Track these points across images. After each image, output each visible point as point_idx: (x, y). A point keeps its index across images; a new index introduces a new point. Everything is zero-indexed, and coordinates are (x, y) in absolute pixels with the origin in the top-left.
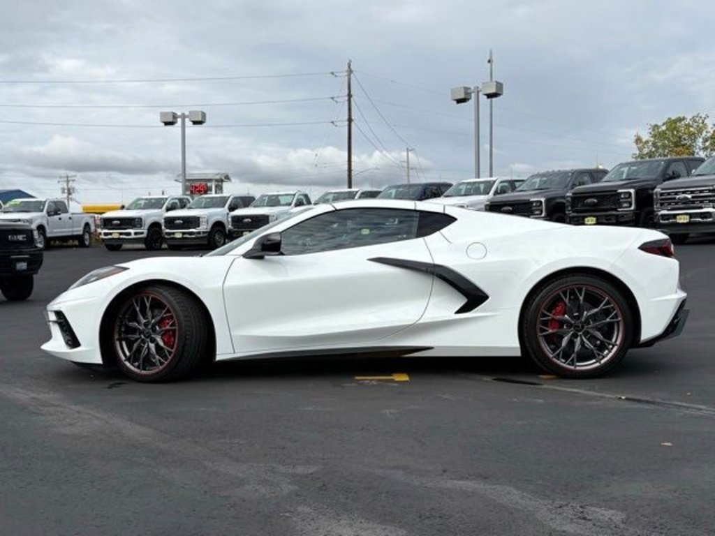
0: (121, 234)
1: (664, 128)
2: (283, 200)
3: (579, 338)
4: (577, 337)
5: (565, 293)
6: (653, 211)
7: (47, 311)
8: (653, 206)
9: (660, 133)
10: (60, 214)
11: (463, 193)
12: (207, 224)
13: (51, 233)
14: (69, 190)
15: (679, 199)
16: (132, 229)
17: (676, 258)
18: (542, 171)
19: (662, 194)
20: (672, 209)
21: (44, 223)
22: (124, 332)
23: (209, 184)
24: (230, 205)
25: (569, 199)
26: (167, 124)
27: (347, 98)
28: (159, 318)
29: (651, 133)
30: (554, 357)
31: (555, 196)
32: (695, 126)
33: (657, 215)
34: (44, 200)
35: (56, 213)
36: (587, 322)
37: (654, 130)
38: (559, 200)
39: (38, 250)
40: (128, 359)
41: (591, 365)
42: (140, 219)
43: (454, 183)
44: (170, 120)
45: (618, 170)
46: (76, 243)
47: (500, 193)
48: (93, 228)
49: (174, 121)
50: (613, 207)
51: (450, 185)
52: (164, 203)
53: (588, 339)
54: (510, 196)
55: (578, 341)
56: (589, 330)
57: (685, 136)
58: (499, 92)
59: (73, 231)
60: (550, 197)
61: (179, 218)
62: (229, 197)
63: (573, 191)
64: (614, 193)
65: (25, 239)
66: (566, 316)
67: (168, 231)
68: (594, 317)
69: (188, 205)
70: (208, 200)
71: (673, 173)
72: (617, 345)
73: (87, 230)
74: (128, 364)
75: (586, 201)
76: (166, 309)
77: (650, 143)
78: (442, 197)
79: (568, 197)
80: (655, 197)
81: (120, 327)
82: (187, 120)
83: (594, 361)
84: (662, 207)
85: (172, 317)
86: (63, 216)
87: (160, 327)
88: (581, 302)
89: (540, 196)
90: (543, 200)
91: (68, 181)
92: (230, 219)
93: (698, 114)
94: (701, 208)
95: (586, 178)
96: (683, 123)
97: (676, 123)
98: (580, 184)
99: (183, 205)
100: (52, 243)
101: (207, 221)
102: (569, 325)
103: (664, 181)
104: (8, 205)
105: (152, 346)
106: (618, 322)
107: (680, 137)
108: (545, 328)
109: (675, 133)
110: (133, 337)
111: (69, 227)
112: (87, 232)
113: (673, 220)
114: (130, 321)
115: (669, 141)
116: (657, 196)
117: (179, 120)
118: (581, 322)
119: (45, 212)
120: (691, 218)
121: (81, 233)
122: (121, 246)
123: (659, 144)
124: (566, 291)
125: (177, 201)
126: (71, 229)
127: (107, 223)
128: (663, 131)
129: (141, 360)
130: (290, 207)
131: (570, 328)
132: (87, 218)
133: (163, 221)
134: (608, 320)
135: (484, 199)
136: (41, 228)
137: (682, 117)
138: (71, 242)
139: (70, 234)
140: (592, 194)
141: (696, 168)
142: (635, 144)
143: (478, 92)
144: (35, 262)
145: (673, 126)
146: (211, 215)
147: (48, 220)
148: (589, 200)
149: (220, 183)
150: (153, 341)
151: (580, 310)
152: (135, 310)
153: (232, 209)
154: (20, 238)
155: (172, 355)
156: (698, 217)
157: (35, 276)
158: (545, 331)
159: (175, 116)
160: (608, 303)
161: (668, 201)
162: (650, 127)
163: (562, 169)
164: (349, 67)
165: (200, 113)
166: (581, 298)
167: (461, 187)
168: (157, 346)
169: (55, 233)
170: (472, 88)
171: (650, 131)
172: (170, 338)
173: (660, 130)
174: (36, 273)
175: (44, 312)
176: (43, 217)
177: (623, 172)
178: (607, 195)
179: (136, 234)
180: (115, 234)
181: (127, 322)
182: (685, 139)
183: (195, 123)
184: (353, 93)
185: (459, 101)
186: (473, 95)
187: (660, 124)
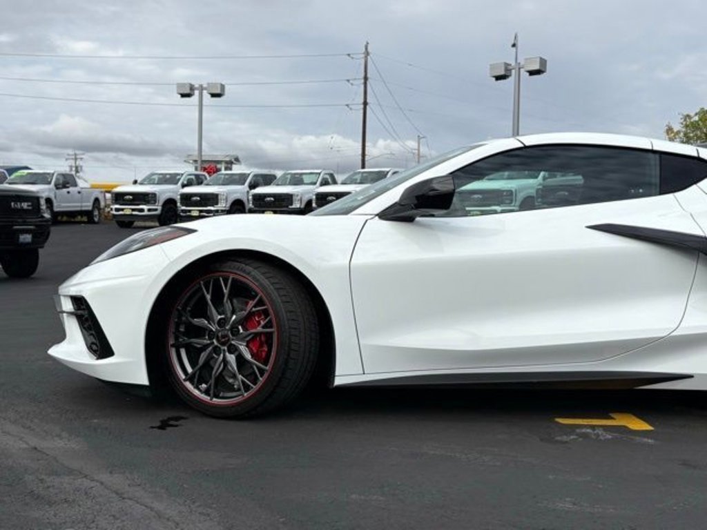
0: (133, 210)
1: (696, 118)
2: (306, 179)
7: (59, 295)
9: (692, 123)
10: (68, 187)
12: (227, 201)
13: (58, 207)
14: (77, 167)
16: (145, 204)
21: (52, 196)
22: (184, 334)
23: (219, 166)
24: (250, 183)
26: (183, 95)
27: (363, 81)
28: (245, 313)
29: (682, 124)
34: (52, 172)
35: (64, 187)
37: (685, 120)
39: (45, 221)
40: (190, 378)
42: (154, 195)
44: (187, 91)
46: (85, 219)
48: (102, 204)
49: (191, 93)
52: (179, 179)
58: (543, 70)
59: (81, 207)
61: (196, 195)
62: (249, 174)
65: (30, 208)
67: (184, 208)
69: (205, 182)
70: (227, 177)
73: (96, 205)
74: (188, 385)
76: (258, 298)
77: (682, 134)
81: (178, 325)
82: (205, 92)
85: (266, 312)
86: (71, 189)
87: (245, 329)
91: (76, 159)
92: (250, 197)
99: (200, 181)
100: (59, 218)
101: (226, 198)
104: (13, 177)
105: (232, 358)
110: (198, 342)
111: (79, 202)
112: (97, 207)
114: (193, 318)
115: (702, 132)
117: (197, 92)
119: (52, 185)
121: (90, 208)
122: (132, 223)
123: (691, 135)
125: (193, 177)
126: (79, 204)
127: (119, 198)
128: (695, 121)
129: (212, 381)
130: (315, 187)
132: (97, 193)
133: (178, 198)
136: (49, 201)
138: (79, 218)
139: (79, 209)
143: (519, 69)
144: (41, 234)
145: (706, 116)
146: (229, 193)
147: (55, 193)
149: (229, 165)
150: (233, 349)
152: (204, 297)
153: (252, 186)
154: (25, 205)
155: (266, 375)
157: (41, 251)
159: (192, 88)
162: (681, 117)
164: (366, 49)
165: (219, 85)
168: (240, 359)
169: (64, 207)
170: (514, 64)
171: (682, 121)
172: (261, 345)
173: (692, 120)
174: (42, 247)
175: (54, 297)
176: (50, 190)
179: (149, 210)
180: (128, 210)
181: (190, 319)
183: (213, 95)
184: (369, 75)
185: (498, 78)
186: (513, 71)
187: (692, 114)
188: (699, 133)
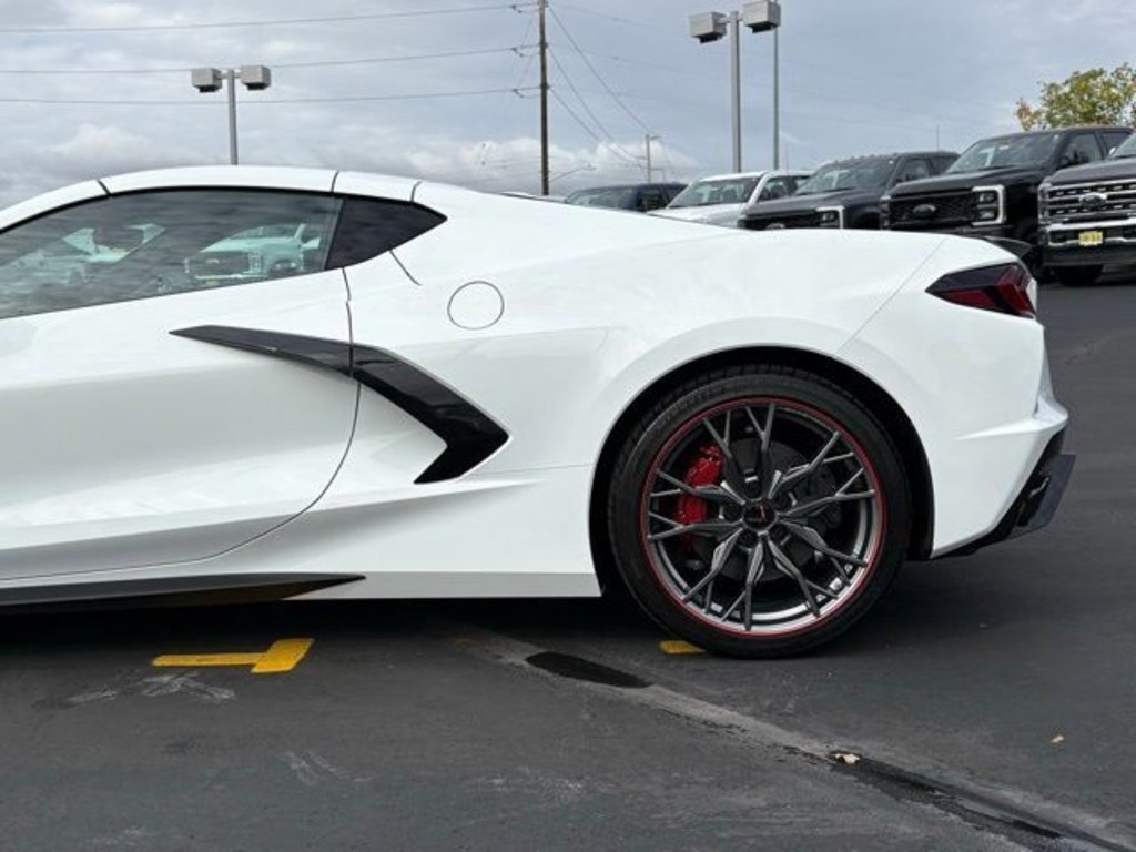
1: (1067, 89)
3: (759, 546)
4: (753, 544)
5: (718, 423)
6: (1037, 226)
8: (1036, 216)
9: (1059, 97)
11: (705, 199)
15: (1084, 200)
17: (1040, 320)
18: (842, 158)
19: (1053, 194)
20: (1072, 221)
25: (886, 207)
26: (204, 89)
27: (538, 49)
29: (1044, 99)
30: (692, 599)
31: (860, 202)
32: (1119, 86)
33: (1043, 233)
36: (782, 500)
37: (1050, 93)
38: (869, 210)
41: (790, 619)
43: (691, 184)
44: (209, 82)
45: (975, 154)
47: (769, 198)
49: (217, 84)
50: (965, 219)
51: (682, 187)
53: (785, 550)
54: (785, 203)
55: (757, 553)
56: (788, 524)
57: (1104, 103)
58: (775, 22)
60: (853, 203)
63: (893, 190)
64: (967, 193)
66: (724, 484)
68: (804, 487)
71: (1076, 156)
72: (865, 565)
75: (916, 210)
77: (1044, 116)
78: (667, 208)
79: (884, 202)
80: (1040, 198)
82: (237, 81)
83: (802, 608)
84: (1054, 217)
88: (764, 446)
89: (834, 201)
90: (840, 209)
93: (1126, 64)
94: (1125, 217)
95: (920, 170)
96: (1099, 80)
97: (1087, 80)
98: (908, 179)
102: (734, 512)
103: (1058, 169)
106: (868, 500)
107: (1094, 105)
108: (665, 520)
109: (1086, 97)
113: (1074, 241)
115: (1075, 111)
116: (1043, 196)
117: (225, 82)
118: (763, 502)
120: (1105, 236)
123: (1058, 117)
124: (723, 417)
128: (1065, 94)
131: (736, 518)
134: (839, 495)
135: (737, 209)
137: (1097, 69)
140: (928, 195)
141: (1117, 145)
142: (1016, 118)
143: (737, 22)
145: (1083, 85)
148: (922, 208)
151: (763, 470)
156: (1118, 235)
158: (666, 527)
159: (217, 75)
160: (839, 448)
161: (1064, 205)
162: (1042, 87)
163: (877, 154)
165: (260, 69)
166: (764, 435)
167: (699, 190)
170: (728, 15)
171: (1042, 95)
173: (1060, 93)
177: (986, 155)
178: (953, 197)
182: (1102, 108)
183: (252, 86)
184: (548, 40)
185: (705, 38)
186: (728, 27)
187: (1059, 82)
188: (1070, 113)
